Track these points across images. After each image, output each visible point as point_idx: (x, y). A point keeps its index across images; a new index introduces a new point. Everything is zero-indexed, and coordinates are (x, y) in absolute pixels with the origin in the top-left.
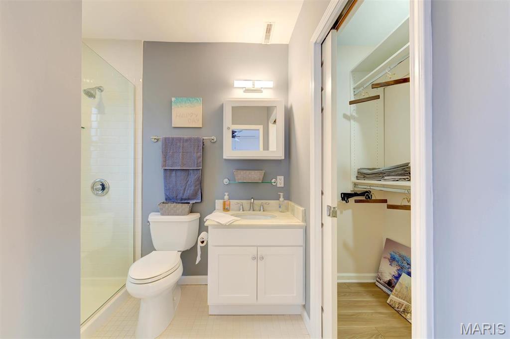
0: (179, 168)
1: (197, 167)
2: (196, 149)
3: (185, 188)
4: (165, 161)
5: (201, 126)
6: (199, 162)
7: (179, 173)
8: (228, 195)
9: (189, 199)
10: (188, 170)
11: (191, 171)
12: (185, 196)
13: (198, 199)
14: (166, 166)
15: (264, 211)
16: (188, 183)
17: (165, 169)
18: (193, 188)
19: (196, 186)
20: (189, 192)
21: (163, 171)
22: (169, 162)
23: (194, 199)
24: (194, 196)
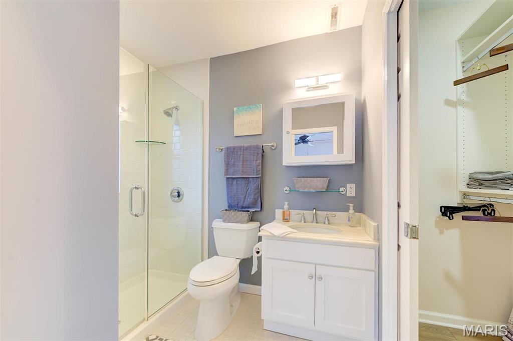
0: (240, 176)
1: (257, 175)
2: (255, 158)
3: (245, 197)
4: (227, 170)
5: (261, 133)
6: (258, 170)
7: (240, 181)
8: (288, 205)
9: (249, 207)
10: (248, 178)
11: (251, 179)
12: (246, 204)
13: (258, 208)
14: (228, 175)
15: (329, 224)
16: (249, 191)
17: (228, 178)
18: (252, 196)
19: (255, 195)
20: (249, 200)
21: (225, 179)
22: (231, 171)
23: (253, 208)
24: (254, 205)
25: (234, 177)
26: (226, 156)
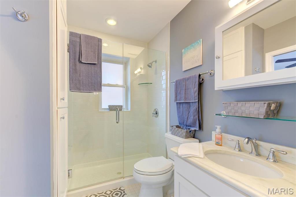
0: (183, 102)
1: (195, 100)
2: (193, 86)
3: (188, 117)
4: (176, 97)
5: (202, 64)
6: (195, 96)
7: (184, 105)
8: (221, 128)
9: (190, 126)
10: (190, 102)
11: (191, 104)
12: (188, 124)
13: (196, 128)
14: (176, 101)
16: (190, 113)
17: (177, 103)
18: (192, 117)
19: (194, 116)
20: (190, 121)
21: (176, 103)
22: (178, 98)
23: (194, 127)
24: (193, 125)
25: (180, 102)
26: (176, 87)
